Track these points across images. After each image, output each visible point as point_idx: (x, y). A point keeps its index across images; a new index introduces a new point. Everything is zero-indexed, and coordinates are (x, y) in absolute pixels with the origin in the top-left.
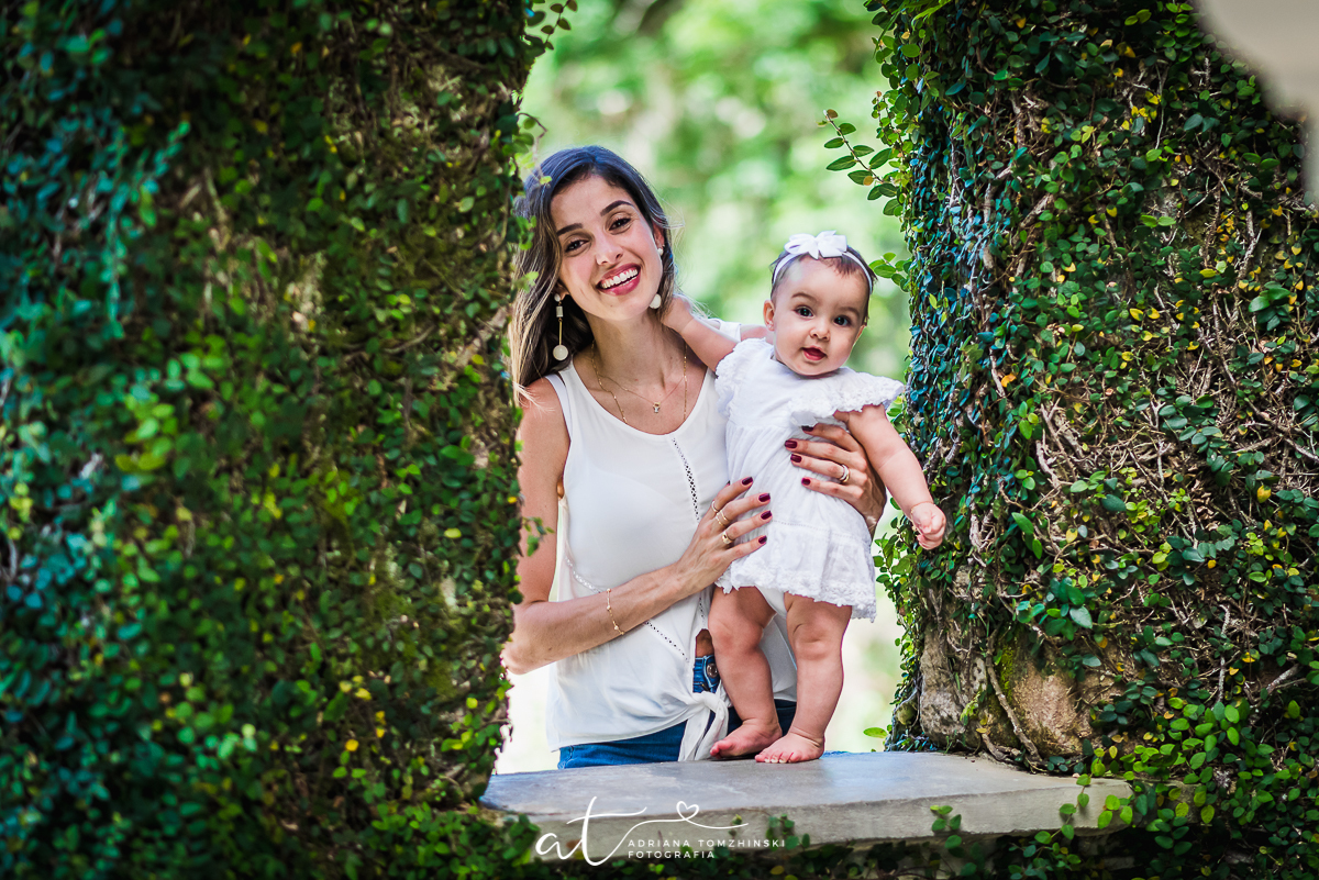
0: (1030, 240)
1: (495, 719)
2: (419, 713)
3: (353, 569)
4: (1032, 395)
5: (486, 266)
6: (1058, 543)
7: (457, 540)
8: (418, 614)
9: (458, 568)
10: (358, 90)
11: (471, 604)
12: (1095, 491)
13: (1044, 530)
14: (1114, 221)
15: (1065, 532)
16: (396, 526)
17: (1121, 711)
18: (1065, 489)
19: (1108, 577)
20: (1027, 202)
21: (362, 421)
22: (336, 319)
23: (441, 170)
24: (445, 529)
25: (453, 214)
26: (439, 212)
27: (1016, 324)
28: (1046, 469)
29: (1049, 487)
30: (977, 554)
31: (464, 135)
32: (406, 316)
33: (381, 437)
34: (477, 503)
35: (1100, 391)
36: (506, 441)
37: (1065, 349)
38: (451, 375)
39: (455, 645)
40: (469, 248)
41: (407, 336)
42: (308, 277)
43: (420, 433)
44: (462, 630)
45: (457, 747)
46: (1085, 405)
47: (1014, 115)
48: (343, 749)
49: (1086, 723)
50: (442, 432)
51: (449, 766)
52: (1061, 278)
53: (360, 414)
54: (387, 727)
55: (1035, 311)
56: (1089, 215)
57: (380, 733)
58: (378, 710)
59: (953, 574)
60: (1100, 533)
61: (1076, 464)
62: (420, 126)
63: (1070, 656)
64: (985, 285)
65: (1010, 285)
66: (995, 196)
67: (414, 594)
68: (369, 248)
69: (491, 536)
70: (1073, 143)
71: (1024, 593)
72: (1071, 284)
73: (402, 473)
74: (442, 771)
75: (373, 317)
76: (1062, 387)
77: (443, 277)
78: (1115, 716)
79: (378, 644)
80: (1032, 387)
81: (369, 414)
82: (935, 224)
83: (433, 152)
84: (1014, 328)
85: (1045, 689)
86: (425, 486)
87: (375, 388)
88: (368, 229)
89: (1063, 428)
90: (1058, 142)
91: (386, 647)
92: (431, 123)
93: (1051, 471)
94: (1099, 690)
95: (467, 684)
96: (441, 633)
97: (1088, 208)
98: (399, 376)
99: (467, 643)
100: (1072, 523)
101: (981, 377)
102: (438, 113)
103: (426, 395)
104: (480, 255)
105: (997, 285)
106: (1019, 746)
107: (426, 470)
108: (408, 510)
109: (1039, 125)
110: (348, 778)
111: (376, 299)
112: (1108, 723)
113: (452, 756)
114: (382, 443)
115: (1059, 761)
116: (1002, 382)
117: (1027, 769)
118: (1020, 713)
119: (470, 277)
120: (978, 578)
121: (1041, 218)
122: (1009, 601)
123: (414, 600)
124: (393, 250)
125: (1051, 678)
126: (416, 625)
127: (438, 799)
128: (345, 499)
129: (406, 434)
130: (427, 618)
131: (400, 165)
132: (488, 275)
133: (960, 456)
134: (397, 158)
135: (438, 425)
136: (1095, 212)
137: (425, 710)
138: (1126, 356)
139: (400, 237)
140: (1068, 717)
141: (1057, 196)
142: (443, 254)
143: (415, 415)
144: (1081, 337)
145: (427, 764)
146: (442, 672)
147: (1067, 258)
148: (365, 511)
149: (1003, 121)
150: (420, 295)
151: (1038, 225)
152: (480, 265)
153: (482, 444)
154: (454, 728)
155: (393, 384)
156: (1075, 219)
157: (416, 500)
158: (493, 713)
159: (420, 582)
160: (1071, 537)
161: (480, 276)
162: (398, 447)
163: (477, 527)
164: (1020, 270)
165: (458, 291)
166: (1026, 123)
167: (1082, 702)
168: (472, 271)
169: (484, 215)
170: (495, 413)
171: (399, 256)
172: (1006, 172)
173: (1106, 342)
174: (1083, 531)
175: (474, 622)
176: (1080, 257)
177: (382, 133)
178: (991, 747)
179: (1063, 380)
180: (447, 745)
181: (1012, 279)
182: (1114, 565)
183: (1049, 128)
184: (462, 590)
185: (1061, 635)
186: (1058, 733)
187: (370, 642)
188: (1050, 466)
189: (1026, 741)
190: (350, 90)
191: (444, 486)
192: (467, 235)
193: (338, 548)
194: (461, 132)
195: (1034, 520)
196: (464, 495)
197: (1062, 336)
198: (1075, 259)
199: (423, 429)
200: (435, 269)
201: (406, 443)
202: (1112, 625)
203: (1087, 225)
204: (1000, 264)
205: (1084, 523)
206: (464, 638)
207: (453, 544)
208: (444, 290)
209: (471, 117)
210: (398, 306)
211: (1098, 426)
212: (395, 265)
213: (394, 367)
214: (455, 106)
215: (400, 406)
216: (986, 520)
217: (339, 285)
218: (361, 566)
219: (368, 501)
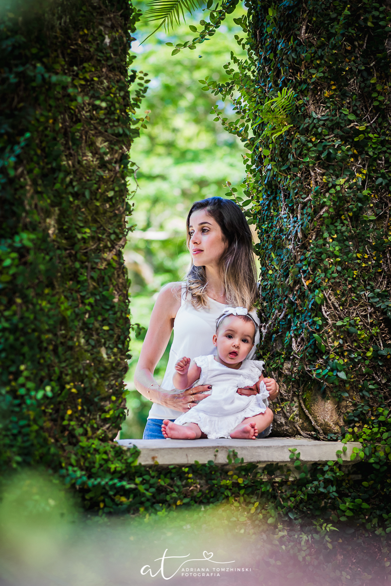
0: (318, 225)
1: (121, 406)
2: (94, 401)
3: (69, 340)
4: (320, 287)
5: (117, 220)
6: (331, 346)
7: (108, 331)
8: (93, 360)
9: (108, 343)
10: (70, 144)
11: (113, 358)
12: (346, 325)
13: (325, 341)
14: (351, 218)
15: (333, 342)
16: (85, 323)
17: (355, 415)
18: (334, 325)
19: (350, 361)
20: (317, 210)
21: (71, 279)
22: (62, 236)
23: (101, 179)
24: (103, 326)
25: (106, 198)
26: (101, 197)
27: (313, 259)
28: (326, 316)
29: (327, 324)
30: (295, 353)
31: (109, 166)
32: (88, 237)
33: (79, 286)
34: (115, 316)
35: (347, 286)
36: (125, 292)
37: (334, 268)
38: (105, 264)
39: (107, 374)
40: (111, 212)
41: (89, 246)
42: (53, 217)
43: (94, 286)
44: (109, 368)
45: (108, 416)
46: (341, 291)
47: (311, 176)
48: (66, 413)
49: (342, 420)
50: (101, 286)
51: (104, 425)
52: (331, 240)
53: (70, 277)
54: (82, 406)
55: (321, 253)
56: (341, 215)
57: (80, 408)
58: (78, 398)
59: (282, 364)
60: (347, 343)
61: (338, 314)
62: (93, 161)
63: (337, 392)
64: (298, 245)
65: (309, 244)
66: (302, 209)
67: (92, 352)
68: (75, 208)
69: (120, 330)
70: (337, 185)
71: (317, 367)
72: (335, 242)
73: (87, 301)
74: (102, 426)
75: (76, 236)
76: (332, 283)
77: (102, 223)
78: (353, 417)
79: (79, 370)
80: (320, 284)
81: (74, 276)
82: (272, 225)
83: (98, 171)
84: (313, 260)
85: (326, 406)
86: (96, 308)
87: (77, 265)
88: (74, 200)
89: (333, 300)
90: (330, 185)
91: (82, 372)
92: (96, 161)
93: (328, 317)
94: (347, 407)
95: (111, 391)
96: (102, 368)
97: (341, 213)
98: (85, 262)
99: (111, 374)
100: (336, 338)
101: (297, 282)
102: (99, 157)
103: (96, 270)
104: (116, 215)
105: (303, 245)
106: (315, 430)
107: (96, 300)
108: (89, 317)
109: (322, 179)
110: (69, 425)
111: (77, 229)
112: (351, 420)
113: (105, 421)
114: (79, 288)
115: (332, 435)
116: (306, 283)
117: (319, 439)
118: (315, 417)
119: (112, 224)
120: (296, 363)
121: (324, 216)
122: (310, 371)
123: (92, 354)
124: (83, 210)
125: (329, 401)
126: (93, 364)
127: (101, 437)
128: (67, 309)
129: (89, 285)
130: (97, 362)
131: (85, 175)
132: (119, 223)
133: (286, 316)
134: (84, 173)
135: (100, 283)
136: (344, 214)
137: (96, 400)
138: (355, 272)
139: (86, 204)
140: (335, 417)
141: (330, 207)
142: (102, 214)
143: (92, 278)
144: (339, 263)
145: (96, 423)
146: (102, 385)
147: (333, 232)
148: (74, 316)
149: (306, 178)
150: (94, 229)
151: (321, 219)
152: (115, 219)
153: (116, 293)
154: (107, 408)
155: (84, 265)
156: (336, 217)
157: (92, 313)
158: (120, 404)
159: (94, 347)
160: (336, 344)
161: (115, 224)
162: (85, 291)
163: (115, 326)
164: (314, 238)
165: (107, 229)
166: (316, 179)
167: (341, 412)
168: (112, 222)
169: (118, 198)
170: (121, 280)
171: (85, 212)
172: (308, 198)
173: (348, 266)
174: (341, 341)
175: (114, 365)
176: (339, 231)
177: (79, 162)
178: (302, 432)
179: (333, 281)
180: (103, 416)
181: (311, 241)
182: (353, 356)
183: (326, 180)
184: (109, 352)
185: (333, 383)
186: (332, 424)
187: (76, 370)
188: (327, 315)
189: (318, 428)
190: (67, 143)
191: (103, 308)
192: (110, 206)
193: (64, 330)
194: (108, 165)
195: (322, 337)
196: (111, 312)
197: (332, 263)
198: (337, 233)
199: (94, 284)
200: (98, 219)
201: (88, 289)
202: (352, 380)
203: (341, 219)
204: (305, 236)
205: (341, 338)
206: (110, 372)
207: (106, 332)
208: (102, 228)
209: (113, 159)
210: (85, 233)
211: (346, 300)
212: (84, 216)
213: (84, 258)
214: (106, 154)
215: (86, 274)
216: (299, 340)
217: (64, 222)
218: (72, 338)
219: (74, 312)
